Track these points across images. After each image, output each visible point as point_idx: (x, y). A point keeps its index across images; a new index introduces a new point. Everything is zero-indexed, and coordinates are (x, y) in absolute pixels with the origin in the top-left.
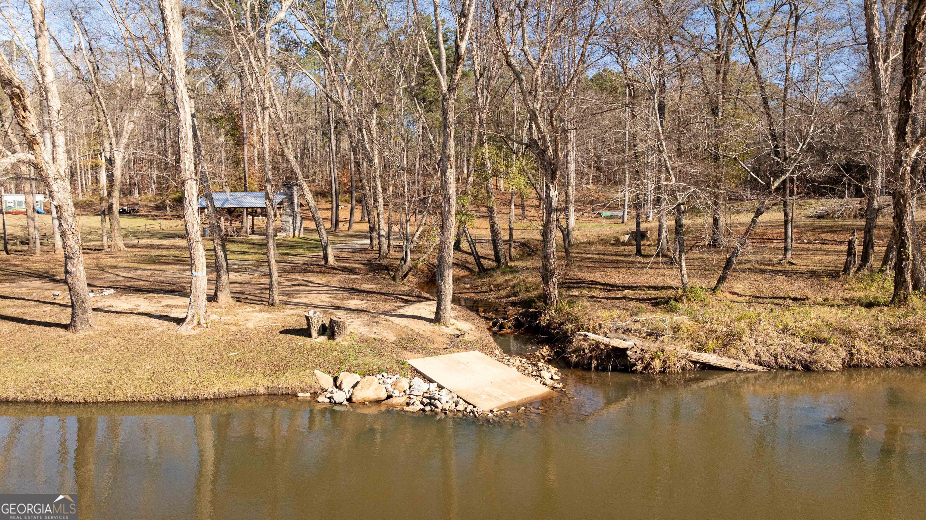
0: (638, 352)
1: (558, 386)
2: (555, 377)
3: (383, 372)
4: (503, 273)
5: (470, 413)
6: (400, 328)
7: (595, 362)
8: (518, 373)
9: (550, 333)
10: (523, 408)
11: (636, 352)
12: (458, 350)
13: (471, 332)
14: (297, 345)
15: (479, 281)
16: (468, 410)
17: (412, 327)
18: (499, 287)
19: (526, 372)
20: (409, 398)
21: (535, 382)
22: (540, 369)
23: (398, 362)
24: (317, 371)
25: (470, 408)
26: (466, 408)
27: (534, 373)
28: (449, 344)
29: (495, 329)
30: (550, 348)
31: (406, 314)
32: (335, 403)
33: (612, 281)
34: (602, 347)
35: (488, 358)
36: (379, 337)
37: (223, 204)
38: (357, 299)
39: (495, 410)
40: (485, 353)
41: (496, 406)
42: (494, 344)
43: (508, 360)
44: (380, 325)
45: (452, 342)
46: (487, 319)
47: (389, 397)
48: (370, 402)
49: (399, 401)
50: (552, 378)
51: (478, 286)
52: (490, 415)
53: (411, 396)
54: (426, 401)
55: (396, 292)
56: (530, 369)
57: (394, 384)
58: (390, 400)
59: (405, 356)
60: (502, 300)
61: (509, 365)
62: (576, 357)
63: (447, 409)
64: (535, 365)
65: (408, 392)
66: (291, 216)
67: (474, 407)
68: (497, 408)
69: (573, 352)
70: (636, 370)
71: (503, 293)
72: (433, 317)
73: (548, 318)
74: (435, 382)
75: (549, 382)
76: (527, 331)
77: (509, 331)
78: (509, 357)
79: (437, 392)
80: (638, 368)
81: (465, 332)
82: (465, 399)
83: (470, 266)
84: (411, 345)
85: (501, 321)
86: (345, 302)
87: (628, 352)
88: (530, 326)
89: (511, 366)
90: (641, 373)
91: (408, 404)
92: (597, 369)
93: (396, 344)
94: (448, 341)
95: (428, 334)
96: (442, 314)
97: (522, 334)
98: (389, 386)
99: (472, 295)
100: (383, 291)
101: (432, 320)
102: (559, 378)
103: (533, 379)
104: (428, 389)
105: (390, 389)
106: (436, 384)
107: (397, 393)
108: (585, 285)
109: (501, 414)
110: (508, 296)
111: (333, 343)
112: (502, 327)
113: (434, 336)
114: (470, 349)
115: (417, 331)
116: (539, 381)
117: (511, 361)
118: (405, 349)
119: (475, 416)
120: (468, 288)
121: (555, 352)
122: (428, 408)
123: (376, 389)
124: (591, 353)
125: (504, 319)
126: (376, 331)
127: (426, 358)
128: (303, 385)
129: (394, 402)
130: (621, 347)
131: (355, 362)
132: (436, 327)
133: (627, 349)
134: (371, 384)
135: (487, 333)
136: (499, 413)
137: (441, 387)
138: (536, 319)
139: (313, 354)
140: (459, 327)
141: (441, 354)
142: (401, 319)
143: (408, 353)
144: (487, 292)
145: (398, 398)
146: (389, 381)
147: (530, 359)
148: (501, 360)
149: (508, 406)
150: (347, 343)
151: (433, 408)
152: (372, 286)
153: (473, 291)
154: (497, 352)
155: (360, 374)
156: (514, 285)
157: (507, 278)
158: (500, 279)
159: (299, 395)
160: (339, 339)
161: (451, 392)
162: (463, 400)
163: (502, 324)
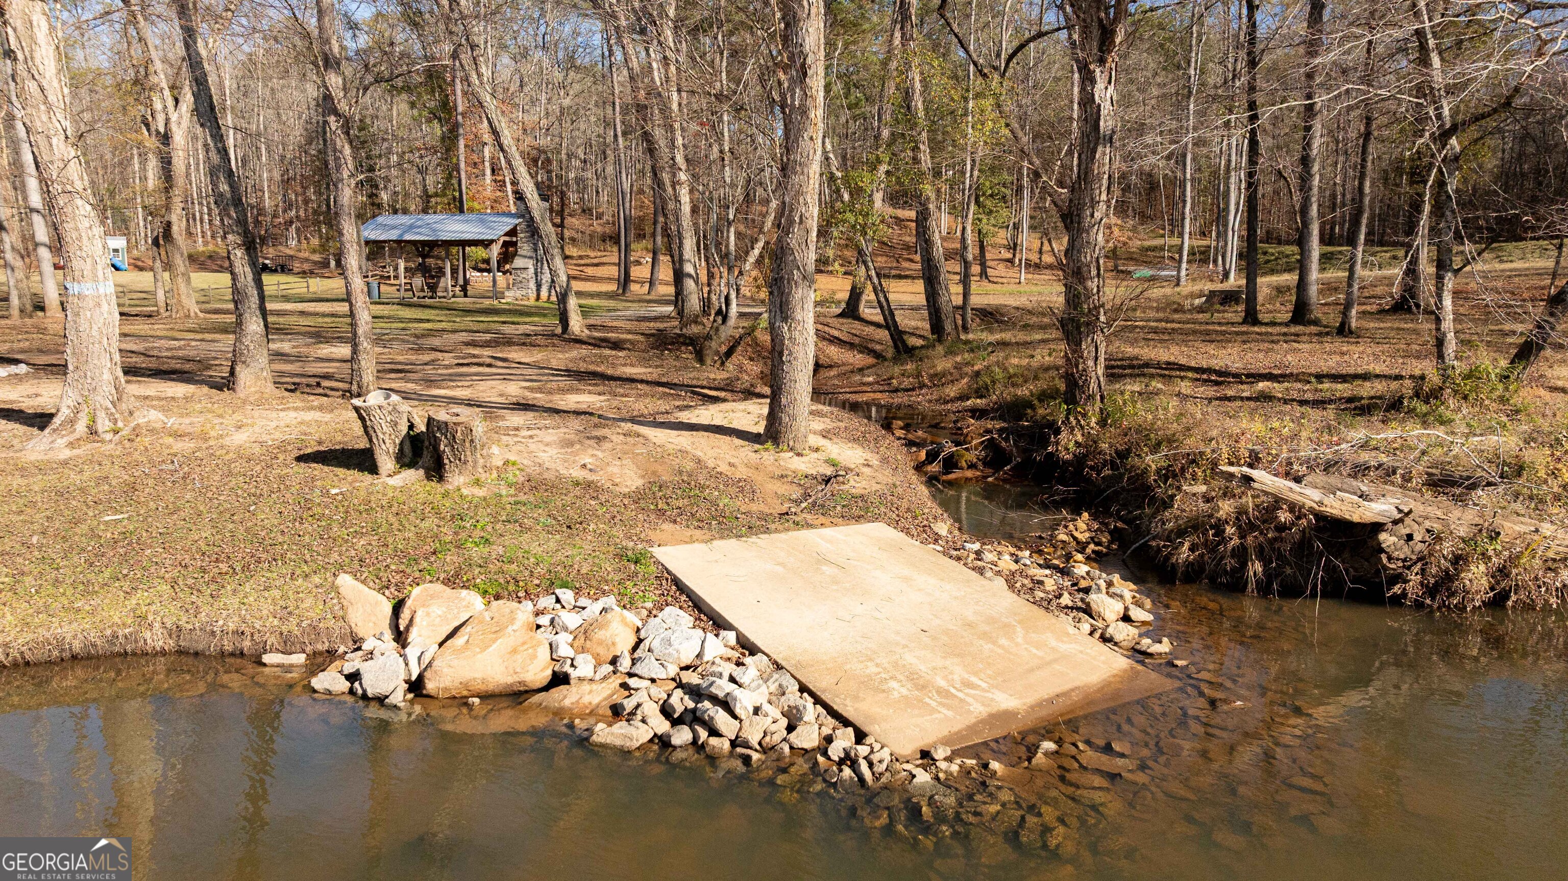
0: (1417, 537)
1: (1156, 648)
2: (1138, 614)
3: (565, 585)
4: (950, 352)
5: (841, 762)
6: (660, 455)
7: (1256, 568)
8: (1011, 597)
9: (1088, 480)
10: (1048, 745)
11: (1410, 537)
12: (822, 519)
13: (866, 470)
14: (326, 493)
15: (897, 370)
16: (836, 751)
17: (699, 453)
18: (938, 379)
19: (1039, 594)
20: (624, 686)
21: (1072, 630)
22: (1083, 584)
23: (621, 555)
24: (345, 581)
25: (844, 740)
26: (829, 740)
27: (1066, 600)
28: (797, 502)
29: (934, 468)
30: (1094, 516)
31: (694, 421)
32: (365, 697)
33: (1217, 364)
34: (1284, 516)
35: (912, 545)
36: (591, 477)
37: (401, 235)
38: (590, 393)
39: (940, 754)
40: (908, 532)
41: (944, 731)
42: (931, 507)
43: (978, 553)
44: (607, 445)
45: (806, 496)
46: (910, 444)
47: (559, 679)
48: (485, 697)
49: (586, 699)
50: (1126, 618)
51: (892, 378)
52: (923, 777)
53: (633, 682)
54: (680, 702)
55: (695, 382)
56: (1050, 585)
57: (584, 633)
58: (558, 693)
59: (652, 535)
60: (949, 406)
61: (981, 571)
62: (1192, 549)
63: (754, 741)
64: (1064, 572)
65: (625, 664)
66: (531, 258)
67: (860, 736)
68: (945, 742)
69: (1181, 533)
70: (1404, 595)
71: (952, 391)
72: (760, 429)
73: (1079, 438)
74: (729, 627)
75: (1124, 633)
76: (1020, 473)
77: (969, 474)
78: (976, 546)
79: (728, 669)
80: (1409, 587)
81: (848, 470)
82: (825, 697)
83: (878, 347)
84: (680, 503)
85: (949, 448)
86: (556, 397)
87: (1383, 536)
88: (1028, 462)
89: (989, 574)
90: (1419, 605)
91: (617, 711)
92: (1264, 589)
93: (637, 497)
94: (796, 493)
95: (742, 472)
96: (785, 419)
97: (1005, 481)
98: (563, 640)
99: (878, 396)
100: (664, 380)
101: (758, 435)
102: (1149, 617)
103: (1065, 621)
104: (699, 656)
105: (565, 651)
106: (731, 637)
107: (584, 667)
108: (1153, 371)
109: (966, 772)
110: (963, 397)
111: (439, 488)
112: (950, 463)
113: (758, 478)
114: (858, 519)
115: (711, 464)
116: (1086, 627)
117: (989, 556)
118: (661, 513)
119: (861, 780)
120: (869, 384)
121: (1111, 533)
122: (682, 736)
123: (514, 651)
124: (1242, 537)
125: (957, 444)
126: (588, 460)
127: (717, 543)
128: (292, 626)
129: (567, 703)
130: (1356, 518)
131: (476, 552)
132: (768, 456)
133: (1377, 527)
134: (499, 631)
135: (914, 477)
136: (954, 768)
137: (748, 647)
138: (1045, 442)
139: (361, 522)
140: (834, 456)
141: (767, 531)
142: (674, 433)
143: (668, 526)
144: (913, 389)
145: (586, 687)
146: (571, 620)
147: (1040, 552)
148: (954, 552)
149: (987, 735)
150: (480, 492)
151: (703, 734)
152: (643, 370)
153: (881, 388)
154: (942, 528)
155: (485, 593)
156: (977, 374)
157: (958, 359)
158: (943, 364)
159: (267, 658)
160: (456, 479)
161: (779, 667)
162: (818, 701)
163: (952, 456)
